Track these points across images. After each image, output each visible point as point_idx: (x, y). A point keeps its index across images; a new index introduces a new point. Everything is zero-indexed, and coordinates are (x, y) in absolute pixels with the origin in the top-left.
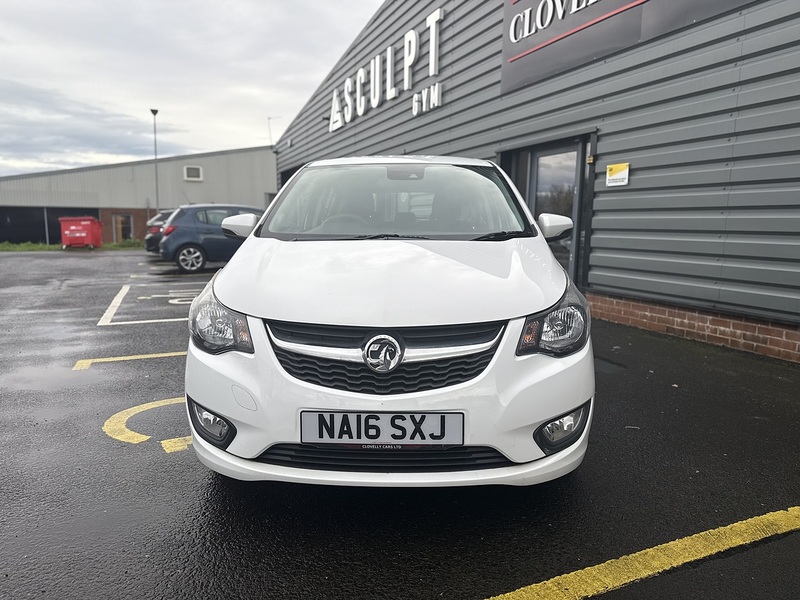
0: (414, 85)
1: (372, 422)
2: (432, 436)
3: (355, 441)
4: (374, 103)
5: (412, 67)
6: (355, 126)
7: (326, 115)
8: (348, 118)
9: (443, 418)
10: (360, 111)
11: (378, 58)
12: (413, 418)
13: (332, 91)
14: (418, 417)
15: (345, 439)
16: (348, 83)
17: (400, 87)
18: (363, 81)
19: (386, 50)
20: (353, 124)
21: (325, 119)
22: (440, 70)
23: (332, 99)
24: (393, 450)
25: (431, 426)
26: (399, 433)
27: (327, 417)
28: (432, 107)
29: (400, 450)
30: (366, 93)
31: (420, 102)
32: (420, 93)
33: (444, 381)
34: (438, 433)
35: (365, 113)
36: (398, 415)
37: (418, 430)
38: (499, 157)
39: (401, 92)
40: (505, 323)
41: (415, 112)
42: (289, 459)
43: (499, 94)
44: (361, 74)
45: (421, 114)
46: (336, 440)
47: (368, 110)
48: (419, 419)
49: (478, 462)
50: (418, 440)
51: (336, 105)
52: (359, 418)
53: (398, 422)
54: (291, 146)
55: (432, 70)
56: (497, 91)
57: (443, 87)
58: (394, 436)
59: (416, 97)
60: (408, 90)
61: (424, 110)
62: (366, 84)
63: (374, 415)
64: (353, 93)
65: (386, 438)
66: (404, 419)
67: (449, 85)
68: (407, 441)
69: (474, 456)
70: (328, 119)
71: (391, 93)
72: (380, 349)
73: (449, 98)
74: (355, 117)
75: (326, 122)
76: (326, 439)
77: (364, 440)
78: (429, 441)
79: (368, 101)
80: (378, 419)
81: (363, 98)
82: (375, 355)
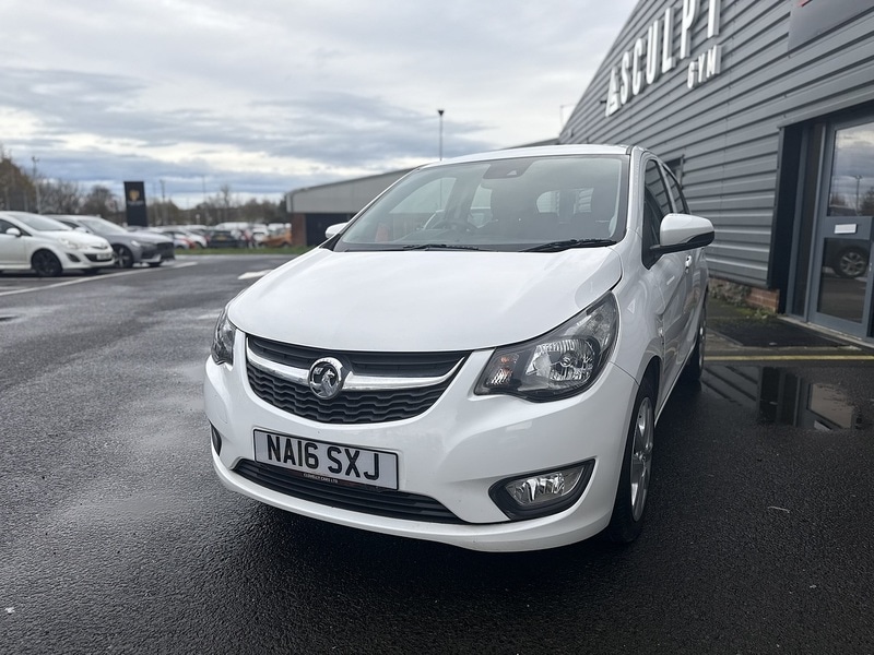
0: (692, 51)
1: (311, 450)
2: (366, 474)
3: (297, 467)
4: (650, 78)
5: (691, 29)
6: (631, 107)
7: (603, 99)
8: (624, 99)
9: (376, 457)
10: (636, 90)
11: (656, 24)
12: (347, 451)
13: (610, 71)
14: (352, 452)
15: (289, 465)
16: (626, 57)
17: (677, 55)
18: (640, 54)
19: (664, 15)
20: (629, 105)
21: (602, 102)
22: (721, 30)
23: (609, 81)
24: (330, 483)
25: (365, 463)
26: (335, 466)
27: (274, 438)
28: (708, 76)
29: (335, 484)
30: (642, 68)
31: (696, 70)
32: (697, 60)
33: (384, 415)
34: (372, 472)
35: (641, 91)
36: (333, 447)
37: (352, 467)
38: (782, 134)
39: (678, 62)
40: (466, 354)
41: (690, 85)
42: (255, 475)
43: (786, 51)
44: (639, 44)
45: (697, 86)
46: (281, 464)
47: (644, 87)
48: (354, 453)
49: (423, 512)
50: (352, 477)
51: (613, 86)
52: (300, 443)
53: (334, 454)
54: (572, 135)
55: (710, 32)
56: (783, 47)
57: (723, 49)
58: (330, 468)
59: (692, 65)
60: (685, 58)
61: (700, 80)
62: (644, 57)
63: (312, 443)
64: (630, 69)
65: (323, 470)
66: (339, 452)
67: (731, 45)
68: (342, 476)
69: (417, 505)
70: (606, 102)
71: (667, 64)
72: (323, 373)
73: (730, 62)
74: (631, 97)
75: (604, 105)
76: (274, 462)
77: (305, 469)
78: (363, 480)
79: (644, 77)
80: (316, 448)
81: (639, 73)
82: (317, 378)
